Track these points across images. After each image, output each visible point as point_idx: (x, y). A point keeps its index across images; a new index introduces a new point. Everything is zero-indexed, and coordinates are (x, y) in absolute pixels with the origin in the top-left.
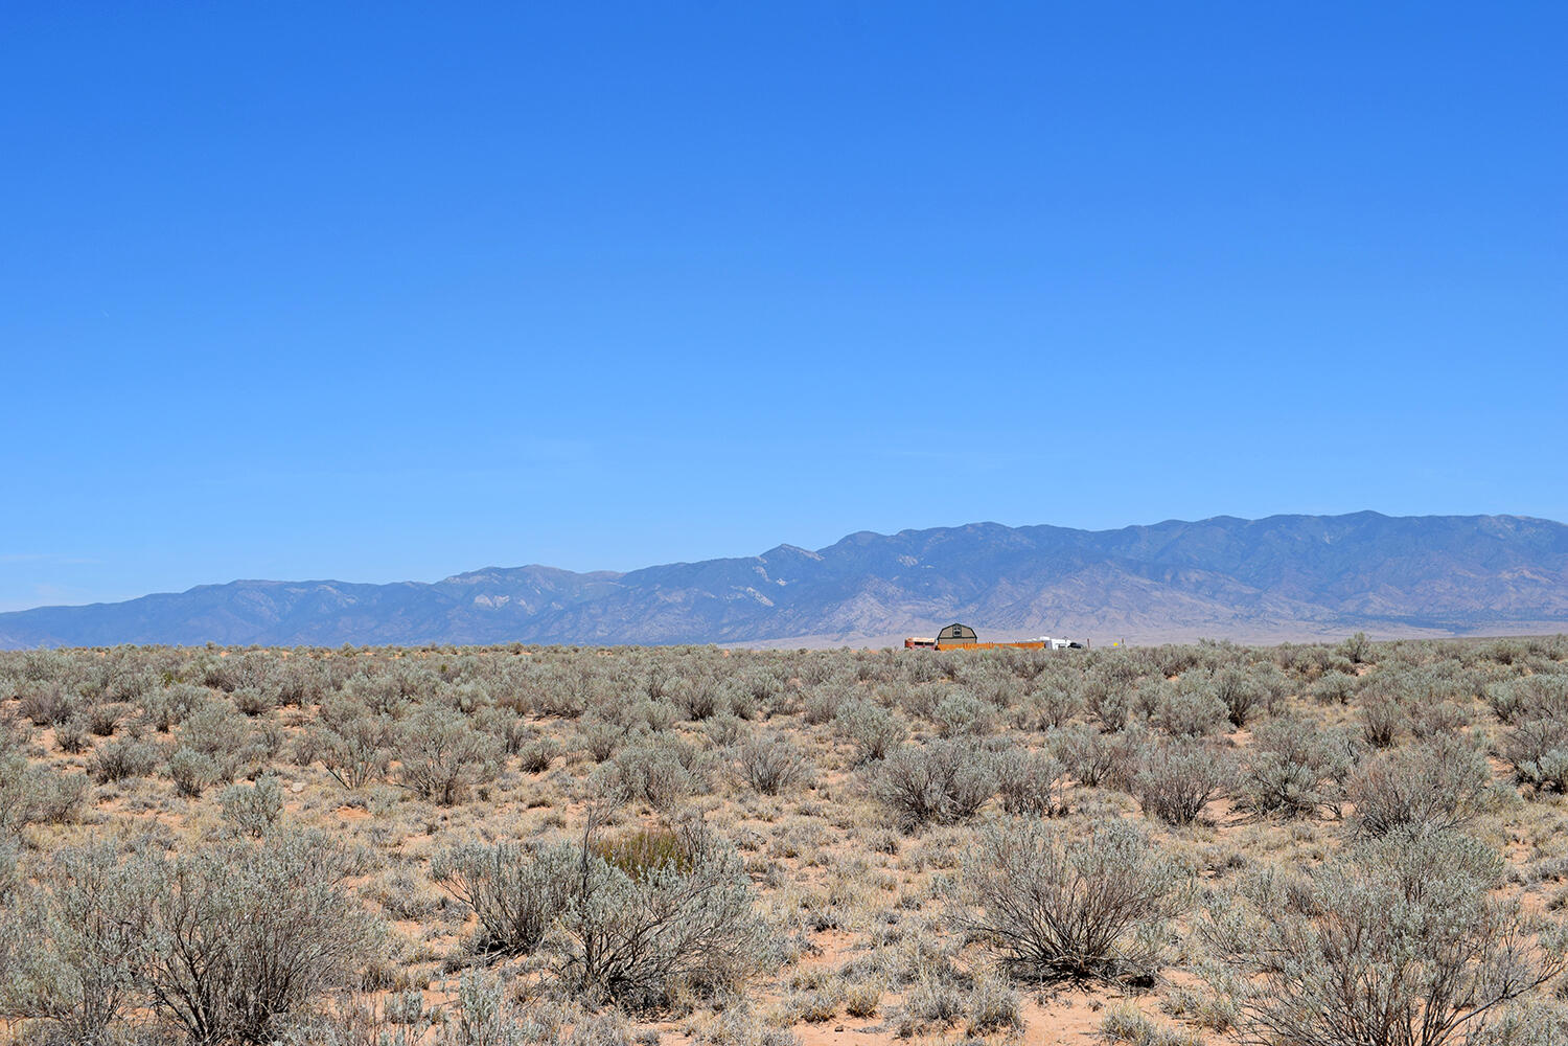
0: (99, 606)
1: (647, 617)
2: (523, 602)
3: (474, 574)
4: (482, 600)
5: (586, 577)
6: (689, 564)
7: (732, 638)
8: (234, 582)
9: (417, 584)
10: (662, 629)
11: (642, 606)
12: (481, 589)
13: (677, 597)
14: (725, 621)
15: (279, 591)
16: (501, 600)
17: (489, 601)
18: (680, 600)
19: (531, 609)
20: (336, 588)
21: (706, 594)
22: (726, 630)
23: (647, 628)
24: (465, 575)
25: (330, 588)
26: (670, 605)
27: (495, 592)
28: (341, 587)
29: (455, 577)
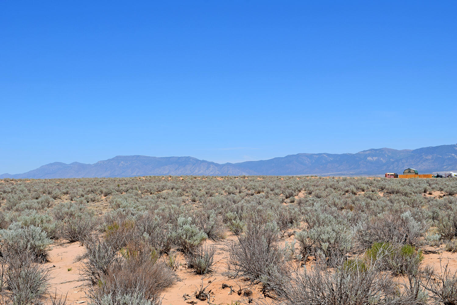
0: (261, 161)
1: (420, 163)
2: (382, 159)
3: (367, 151)
4: (369, 158)
5: (401, 152)
6: (433, 147)
7: (447, 169)
8: (298, 154)
9: (351, 154)
10: (424, 167)
11: (418, 160)
12: (369, 155)
13: (430, 157)
14: (445, 164)
15: (311, 156)
16: (375, 158)
17: (371, 159)
18: (430, 158)
19: (384, 161)
20: (327, 155)
21: (438, 156)
22: (445, 167)
23: (420, 167)
24: (364, 151)
25: (325, 155)
26: (427, 159)
27: (373, 156)
28: (329, 155)
29: (361, 152)
